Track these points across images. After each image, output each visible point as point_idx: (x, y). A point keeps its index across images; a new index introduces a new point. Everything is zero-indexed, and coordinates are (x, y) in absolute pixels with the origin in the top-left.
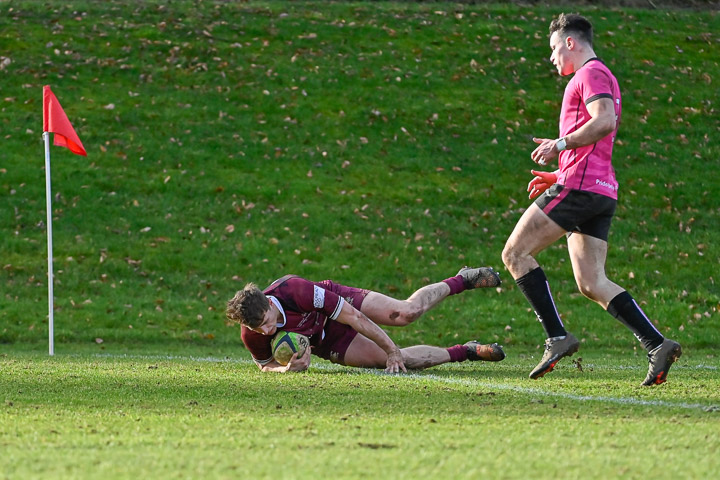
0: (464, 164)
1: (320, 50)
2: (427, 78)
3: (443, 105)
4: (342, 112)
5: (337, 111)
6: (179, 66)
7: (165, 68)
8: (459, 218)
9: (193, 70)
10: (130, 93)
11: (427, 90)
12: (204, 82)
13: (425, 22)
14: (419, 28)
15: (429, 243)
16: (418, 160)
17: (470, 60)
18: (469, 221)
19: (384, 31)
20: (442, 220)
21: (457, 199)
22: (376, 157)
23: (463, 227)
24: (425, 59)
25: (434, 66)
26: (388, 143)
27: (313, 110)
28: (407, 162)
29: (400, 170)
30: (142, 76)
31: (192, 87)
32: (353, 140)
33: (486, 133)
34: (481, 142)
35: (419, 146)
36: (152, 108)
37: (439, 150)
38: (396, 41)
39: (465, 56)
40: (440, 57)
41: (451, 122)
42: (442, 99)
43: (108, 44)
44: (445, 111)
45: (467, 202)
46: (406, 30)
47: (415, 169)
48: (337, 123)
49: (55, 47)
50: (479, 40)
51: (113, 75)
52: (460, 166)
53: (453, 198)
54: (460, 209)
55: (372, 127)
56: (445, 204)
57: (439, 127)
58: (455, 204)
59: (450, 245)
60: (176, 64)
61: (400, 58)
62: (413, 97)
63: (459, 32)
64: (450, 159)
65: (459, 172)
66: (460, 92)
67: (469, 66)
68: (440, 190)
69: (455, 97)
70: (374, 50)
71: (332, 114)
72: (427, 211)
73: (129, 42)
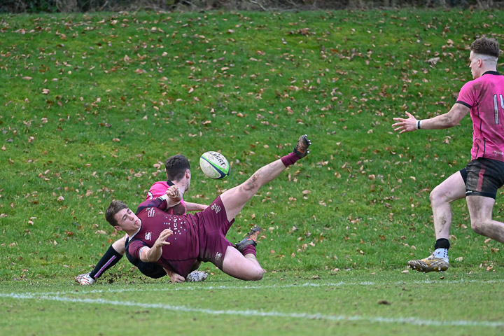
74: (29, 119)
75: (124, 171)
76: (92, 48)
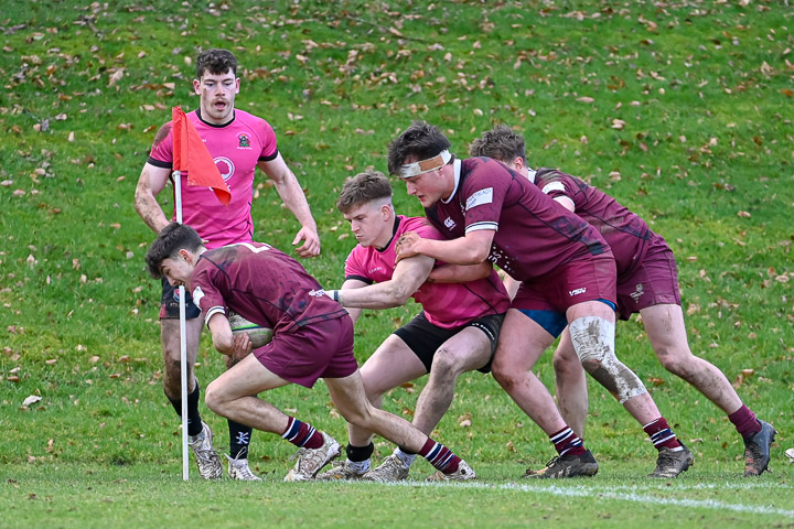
0: (755, 207)
1: (552, 53)
2: (700, 89)
3: (724, 126)
4: (584, 137)
5: (578, 137)
6: (357, 77)
7: (337, 81)
8: (748, 282)
9: (375, 83)
10: (290, 116)
11: (702, 105)
12: (391, 99)
13: (697, 12)
14: (688, 20)
15: (707, 317)
16: (692, 203)
17: (760, 63)
18: (763, 286)
19: (641, 23)
20: (725, 284)
21: (745, 255)
22: (632, 199)
23: (755, 294)
24: (698, 63)
25: (711, 72)
26: (648, 179)
27: (543, 135)
28: (675, 205)
29: (666, 216)
30: (306, 91)
31: (375, 106)
32: (600, 177)
33: (784, 163)
34: (777, 176)
35: (691, 183)
36: (322, 136)
37: (719, 187)
38: (656, 37)
39: (753, 58)
40: (719, 60)
41: (736, 149)
42: (723, 118)
43: (258, 48)
44: (726, 134)
45: (759, 260)
46: (671, 23)
47: (687, 215)
48: (577, 153)
49: (184, 54)
50: (772, 35)
51: (266, 91)
52: (750, 210)
53: (740, 253)
54: (750, 270)
55: (626, 157)
56: (729, 262)
57: (718, 155)
58: (742, 261)
59: (736, 319)
60: (353, 75)
61: (663, 62)
62: (681, 115)
63: (745, 24)
64: (735, 200)
65: (749, 218)
66: (748, 109)
67: (760, 72)
68: (722, 244)
69: (740, 114)
70: (627, 51)
71: (572, 140)
72: (702, 272)
73: (288, 45)
74: (588, 172)
75: (756, 270)
76: (703, 47)
